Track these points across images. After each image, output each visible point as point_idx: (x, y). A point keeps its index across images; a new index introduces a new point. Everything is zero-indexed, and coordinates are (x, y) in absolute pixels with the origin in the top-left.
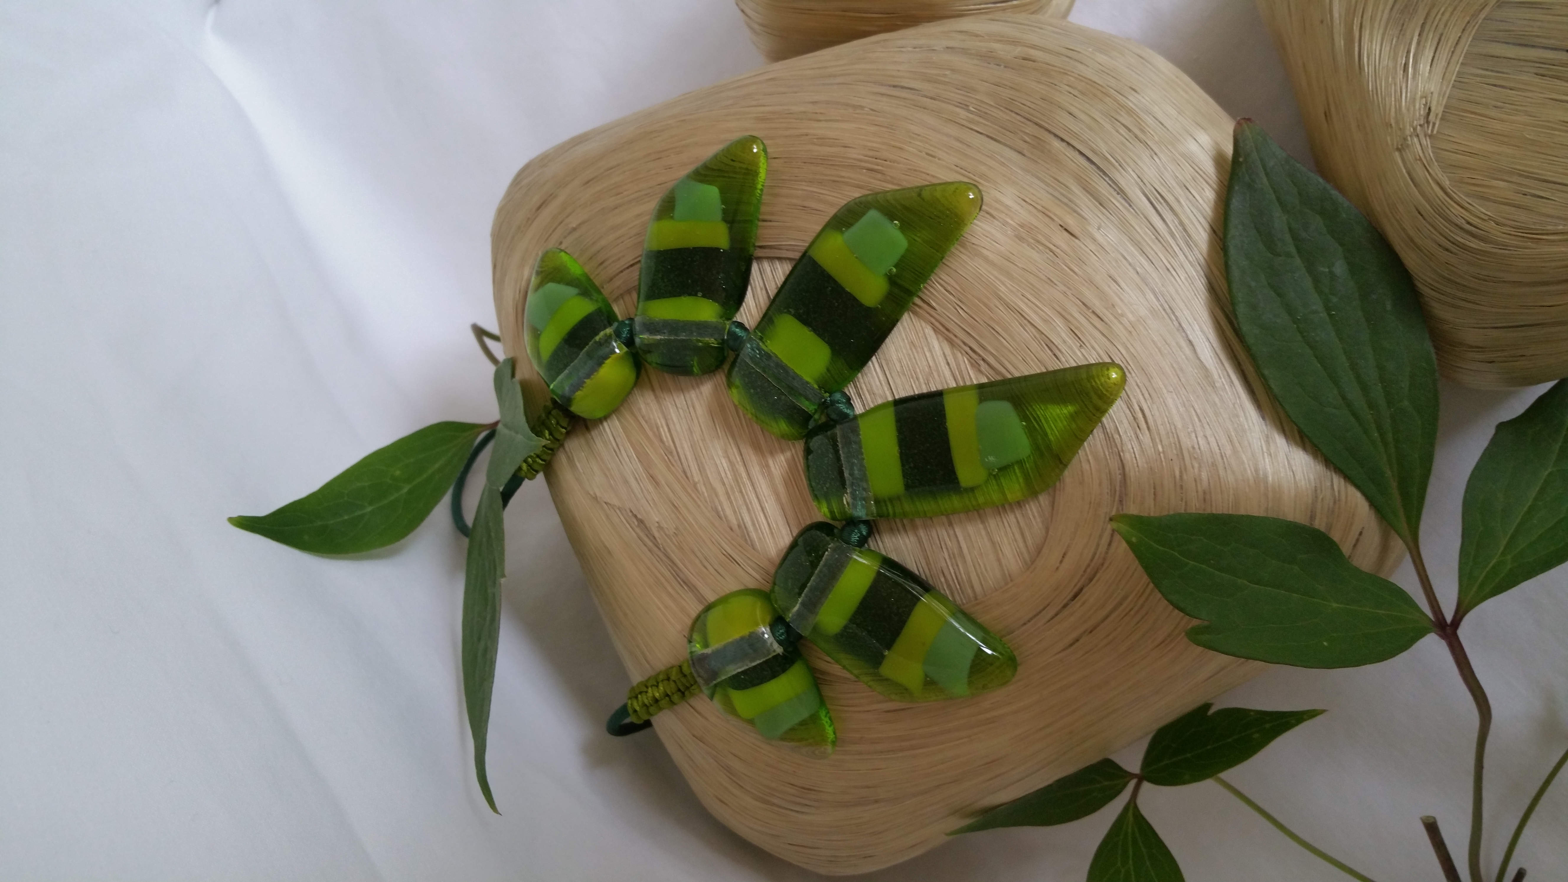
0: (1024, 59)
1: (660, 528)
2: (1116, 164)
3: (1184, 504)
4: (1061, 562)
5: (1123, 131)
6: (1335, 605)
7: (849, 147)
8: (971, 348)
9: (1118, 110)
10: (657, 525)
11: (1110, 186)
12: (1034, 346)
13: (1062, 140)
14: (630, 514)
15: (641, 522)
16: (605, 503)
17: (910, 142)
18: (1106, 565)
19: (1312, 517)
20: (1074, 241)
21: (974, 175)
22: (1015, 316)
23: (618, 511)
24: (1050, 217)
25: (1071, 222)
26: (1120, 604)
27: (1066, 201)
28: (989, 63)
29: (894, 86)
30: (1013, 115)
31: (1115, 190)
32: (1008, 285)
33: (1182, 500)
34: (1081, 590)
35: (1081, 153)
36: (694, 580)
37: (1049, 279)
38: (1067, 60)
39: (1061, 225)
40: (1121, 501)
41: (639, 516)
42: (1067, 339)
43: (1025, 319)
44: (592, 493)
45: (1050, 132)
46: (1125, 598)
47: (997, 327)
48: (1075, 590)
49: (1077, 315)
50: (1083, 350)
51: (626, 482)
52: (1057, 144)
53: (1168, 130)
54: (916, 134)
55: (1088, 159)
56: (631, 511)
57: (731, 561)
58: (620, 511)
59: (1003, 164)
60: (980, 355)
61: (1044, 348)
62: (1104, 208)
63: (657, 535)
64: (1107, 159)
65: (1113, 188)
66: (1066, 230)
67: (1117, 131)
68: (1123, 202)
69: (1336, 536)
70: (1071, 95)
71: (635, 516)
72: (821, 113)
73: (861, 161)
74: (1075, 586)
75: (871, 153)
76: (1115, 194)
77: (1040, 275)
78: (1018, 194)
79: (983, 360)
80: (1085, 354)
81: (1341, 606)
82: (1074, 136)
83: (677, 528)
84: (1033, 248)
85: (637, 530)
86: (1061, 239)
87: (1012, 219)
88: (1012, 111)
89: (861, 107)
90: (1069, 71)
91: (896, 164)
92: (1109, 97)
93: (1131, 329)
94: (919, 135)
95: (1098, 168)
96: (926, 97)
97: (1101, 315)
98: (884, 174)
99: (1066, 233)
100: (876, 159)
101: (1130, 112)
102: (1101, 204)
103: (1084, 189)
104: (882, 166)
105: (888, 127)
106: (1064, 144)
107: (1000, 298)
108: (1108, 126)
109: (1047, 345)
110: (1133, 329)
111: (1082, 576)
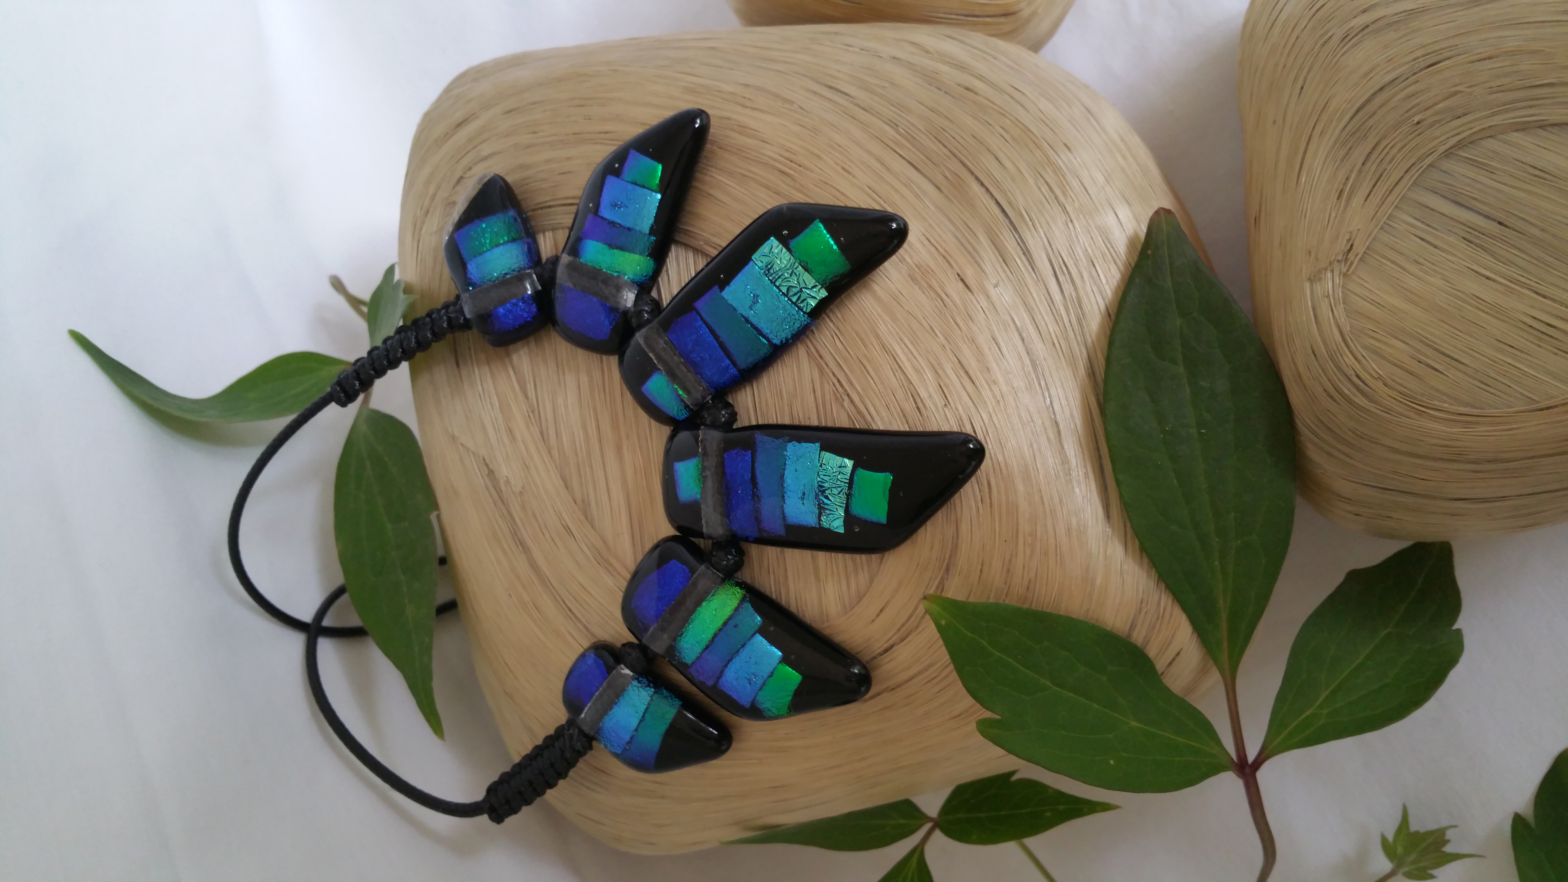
0: (967, 89)
1: (508, 482)
2: (1030, 223)
3: (1007, 588)
4: (878, 616)
5: (1044, 189)
6: (1134, 724)
7: (767, 143)
8: (839, 381)
9: (1046, 166)
10: (506, 479)
11: (1018, 244)
12: (900, 394)
13: (982, 184)
14: (483, 462)
15: (491, 472)
16: (462, 445)
17: (830, 152)
18: (920, 629)
19: (1132, 627)
20: (967, 294)
21: (885, 202)
22: (889, 359)
23: (472, 456)
24: (950, 264)
25: (970, 273)
26: (926, 669)
27: (970, 249)
28: (931, 85)
29: (830, 87)
30: (941, 146)
31: (1022, 249)
32: (890, 326)
33: (1006, 584)
34: (892, 647)
35: (998, 203)
36: (529, 542)
37: (931, 327)
38: (1009, 99)
39: (958, 274)
40: (948, 569)
41: (491, 466)
42: (934, 394)
43: (898, 363)
44: (450, 431)
45: (972, 173)
46: (931, 665)
47: (868, 366)
48: (886, 646)
49: (950, 372)
50: (946, 410)
51: (484, 429)
52: (976, 187)
53: (1091, 198)
54: (837, 144)
55: (1003, 211)
56: (484, 459)
57: (569, 534)
58: (474, 456)
59: (917, 196)
60: (846, 391)
61: (909, 398)
62: (1007, 266)
63: (503, 488)
64: (1022, 215)
65: (1021, 247)
66: (962, 280)
67: (1039, 189)
68: (1027, 263)
69: (1151, 653)
70: (1003, 139)
71: (487, 465)
72: (749, 99)
73: (775, 160)
74: (888, 640)
75: (787, 154)
76: (1021, 253)
77: (924, 322)
78: (924, 231)
79: (848, 395)
80: (948, 414)
81: (1140, 725)
82: (995, 184)
83: (523, 487)
84: (924, 292)
85: (486, 479)
86: (954, 288)
87: (911, 257)
88: (940, 142)
89: (791, 102)
90: (1008, 112)
91: (809, 172)
92: (1040, 149)
93: (999, 398)
94: (840, 146)
95: (1011, 222)
96: (859, 106)
97: (973, 377)
98: (795, 180)
99: (961, 284)
100: (791, 161)
101: (1057, 170)
102: (1004, 261)
103: (992, 241)
104: (795, 171)
105: (811, 131)
106: (983, 190)
107: (878, 337)
108: (1031, 181)
109: (912, 396)
110: (1002, 399)
111: (895, 634)
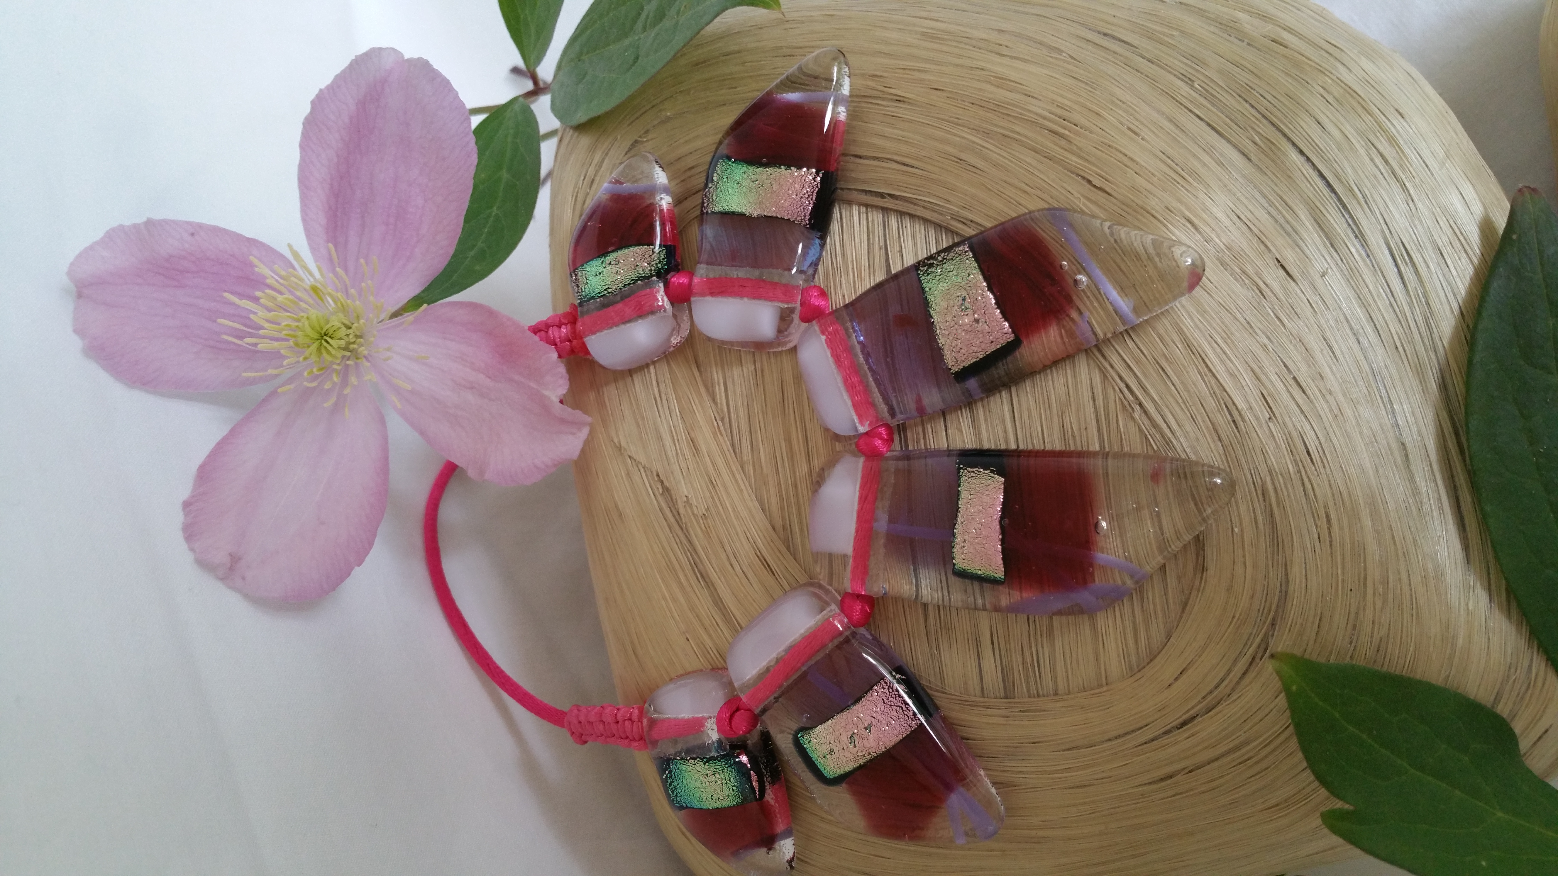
0: (1274, 41)
1: (688, 502)
2: (1362, 200)
3: (1352, 649)
4: (1176, 679)
5: (1378, 160)
6: (1500, 814)
7: (1033, 97)
8: (1127, 386)
9: (1378, 134)
10: (685, 499)
11: (1349, 225)
12: (1211, 403)
13: (1301, 152)
14: (656, 479)
15: (666, 490)
16: (630, 457)
17: (1111, 109)
18: (1234, 697)
19: (1498, 699)
20: (1289, 283)
21: (1183, 170)
22: (1195, 360)
23: (642, 470)
24: (1266, 246)
25: (1290, 258)
26: (1238, 748)
27: (1290, 229)
28: (1230, 35)
29: (1105, 34)
30: (1247, 106)
31: (1354, 232)
32: (1196, 320)
33: (1351, 643)
34: (1193, 718)
35: (1321, 175)
36: (714, 576)
37: (1248, 323)
38: (1326, 55)
39: (1277, 259)
40: (1273, 624)
41: (666, 483)
42: (1254, 405)
43: (1207, 366)
44: (616, 441)
45: (1289, 139)
46: (1247, 743)
47: (1168, 367)
48: (1185, 717)
49: (1274, 378)
50: (1270, 424)
51: (660, 438)
52: (1294, 156)
53: (1432, 175)
54: (1121, 101)
55: (1329, 185)
56: (658, 476)
57: (765, 567)
58: (645, 471)
59: (1221, 164)
60: (1137, 398)
61: (1222, 409)
62: (1336, 251)
63: (682, 511)
64: (1351, 190)
65: (1352, 229)
66: (1282, 266)
67: (1372, 160)
68: (1360, 249)
69: (1517, 727)
70: (1324, 101)
71: (662, 482)
72: (1007, 47)
73: (1045, 118)
74: (1188, 711)
75: (1059, 111)
76: (1352, 236)
77: (1239, 316)
78: (1232, 205)
79: (1140, 405)
80: (1273, 430)
81: (1507, 817)
82: (1318, 152)
83: (708, 510)
84: (1236, 280)
85: (660, 498)
86: (1273, 277)
87: (1218, 236)
88: (1246, 101)
89: (1060, 51)
90: (1326, 70)
91: (1087, 133)
92: (1370, 114)
93: (1336, 411)
94: (1124, 103)
95: (1339, 199)
96: (1143, 57)
97: (1304, 385)
98: (1070, 141)
99: (1282, 272)
100: (1064, 120)
101: (1392, 141)
102: (1332, 246)
103: (1316, 220)
104: (1070, 131)
105: (1087, 84)
106: (1303, 159)
107: (1181, 332)
108: (1362, 151)
109: (1226, 406)
110: (1339, 413)
111: (1200, 702)
